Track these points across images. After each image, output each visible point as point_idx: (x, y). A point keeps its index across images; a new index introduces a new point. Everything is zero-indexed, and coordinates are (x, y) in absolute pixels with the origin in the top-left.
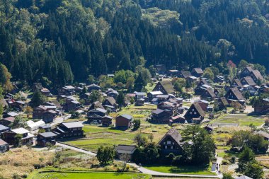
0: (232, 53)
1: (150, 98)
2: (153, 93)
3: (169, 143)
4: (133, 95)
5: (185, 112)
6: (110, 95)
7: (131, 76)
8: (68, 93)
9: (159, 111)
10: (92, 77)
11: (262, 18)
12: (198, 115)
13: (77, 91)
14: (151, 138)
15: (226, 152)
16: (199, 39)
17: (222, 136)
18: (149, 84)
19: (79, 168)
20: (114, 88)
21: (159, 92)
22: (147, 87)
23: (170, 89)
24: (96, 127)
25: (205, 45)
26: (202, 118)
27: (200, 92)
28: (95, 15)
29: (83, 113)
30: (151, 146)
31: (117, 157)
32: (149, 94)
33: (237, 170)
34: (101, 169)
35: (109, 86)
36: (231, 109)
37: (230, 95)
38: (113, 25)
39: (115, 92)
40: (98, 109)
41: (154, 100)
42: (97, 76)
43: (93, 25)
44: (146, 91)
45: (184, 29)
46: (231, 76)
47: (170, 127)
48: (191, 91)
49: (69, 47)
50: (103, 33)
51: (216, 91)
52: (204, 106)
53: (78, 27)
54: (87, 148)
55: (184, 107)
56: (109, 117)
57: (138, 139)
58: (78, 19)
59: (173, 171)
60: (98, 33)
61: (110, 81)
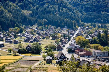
3: (29, 47)
4: (19, 34)
5: (34, 39)
6: (12, 34)
9: (26, 39)
11: (55, 13)
12: (37, 40)
16: (38, 19)
17: (43, 45)
20: (14, 32)
21: (26, 34)
22: (23, 32)
23: (29, 33)
33: (47, 55)
36: (46, 38)
37: (46, 34)
40: (9, 38)
48: (35, 33)
51: (42, 33)
52: (39, 37)
56: (12, 41)
60: (9, 17)
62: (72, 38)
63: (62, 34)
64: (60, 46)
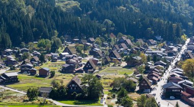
0: (113, 28)
1: (61, 57)
2: (63, 54)
3: (73, 85)
4: (50, 55)
5: (83, 66)
6: (35, 55)
7: (49, 42)
8: (8, 53)
9: (67, 65)
10: (23, 44)
11: (132, 6)
12: (92, 68)
13: (14, 52)
14: (62, 82)
15: (110, 91)
16: (92, 19)
17: (107, 81)
18: (60, 48)
19: (15, 102)
20: (38, 51)
21: (67, 53)
22: (59, 50)
23: (74, 51)
24: (26, 76)
25: (96, 23)
26: (94, 70)
27: (93, 53)
28: (25, 4)
29: (18, 67)
30: (62, 88)
31: (40, 95)
32: (60, 55)
33: (117, 103)
34: (30, 102)
35: (34, 49)
36: (113, 64)
37: (112, 55)
38: (37, 10)
39: (39, 53)
40: (28, 64)
41: (64, 58)
42: (27, 43)
43: (24, 10)
44: (58, 52)
45: (83, 13)
46: (112, 43)
47: (74, 76)
48: (87, 53)
49: (8, 24)
50: (30, 15)
51: (103, 52)
52: (95, 62)
53: (14, 11)
54: (20, 89)
55: (83, 62)
56: (34, 69)
57: (53, 83)
58: (14, 6)
59: (76, 104)
60: (28, 15)
61: (35, 46)
62: (173, 63)
63: (149, 53)
64: (147, 83)
